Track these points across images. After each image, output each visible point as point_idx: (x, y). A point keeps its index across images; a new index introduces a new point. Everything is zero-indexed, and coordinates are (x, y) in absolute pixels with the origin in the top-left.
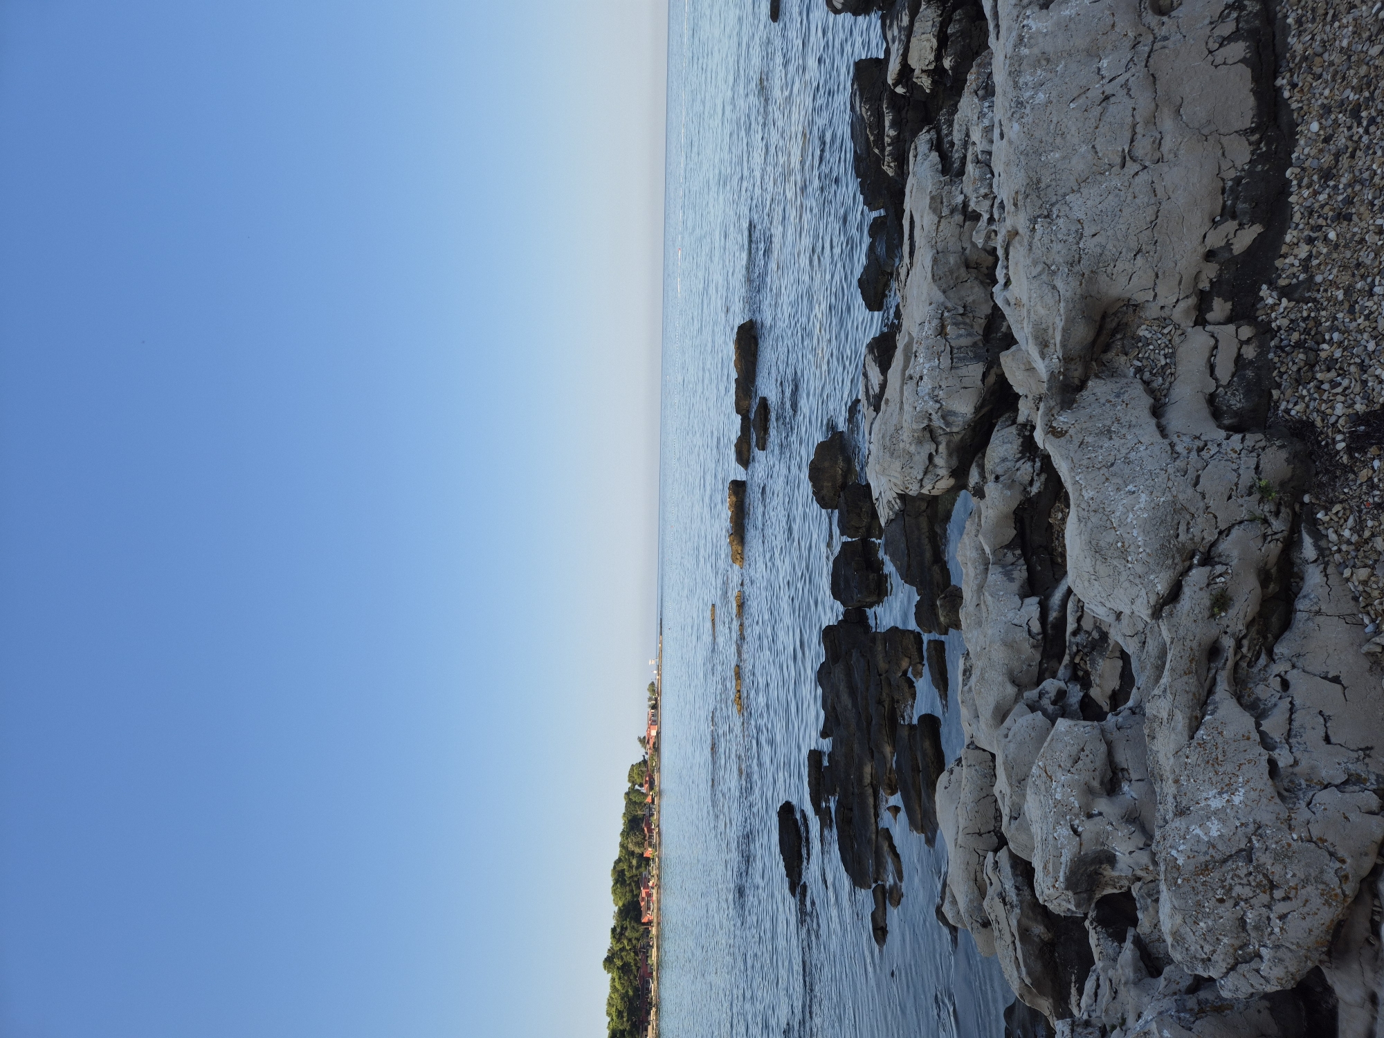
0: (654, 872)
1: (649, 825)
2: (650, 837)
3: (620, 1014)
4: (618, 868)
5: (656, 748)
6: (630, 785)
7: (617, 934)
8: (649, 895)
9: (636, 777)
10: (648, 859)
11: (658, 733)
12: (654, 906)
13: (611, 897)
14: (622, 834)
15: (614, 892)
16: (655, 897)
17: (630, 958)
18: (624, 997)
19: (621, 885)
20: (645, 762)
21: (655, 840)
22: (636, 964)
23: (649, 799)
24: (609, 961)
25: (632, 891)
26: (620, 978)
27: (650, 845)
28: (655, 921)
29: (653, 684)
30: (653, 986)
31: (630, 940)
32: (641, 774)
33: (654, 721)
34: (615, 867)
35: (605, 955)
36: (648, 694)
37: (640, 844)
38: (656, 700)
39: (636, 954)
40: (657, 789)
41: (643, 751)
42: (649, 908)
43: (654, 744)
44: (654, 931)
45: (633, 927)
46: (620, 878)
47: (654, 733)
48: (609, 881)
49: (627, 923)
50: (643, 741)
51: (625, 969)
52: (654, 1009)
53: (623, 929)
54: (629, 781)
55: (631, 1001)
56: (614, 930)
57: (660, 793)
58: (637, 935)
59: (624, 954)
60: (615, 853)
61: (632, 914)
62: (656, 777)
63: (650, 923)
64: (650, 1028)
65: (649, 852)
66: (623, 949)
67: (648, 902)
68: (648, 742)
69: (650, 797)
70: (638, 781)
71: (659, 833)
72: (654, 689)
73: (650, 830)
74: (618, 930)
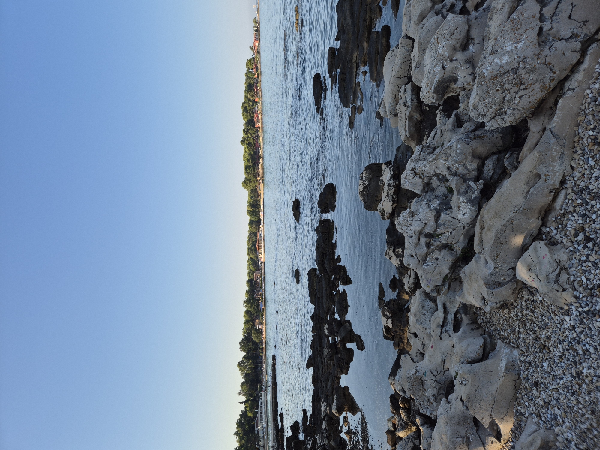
0: (260, 107)
1: (256, 88)
2: (257, 93)
3: (248, 160)
4: (244, 106)
5: (258, 52)
6: (247, 69)
7: (246, 131)
8: (258, 117)
9: (250, 66)
10: (257, 102)
11: (259, 44)
12: (260, 121)
13: (242, 117)
14: (245, 91)
15: (243, 115)
16: (260, 117)
17: (251, 140)
18: (250, 154)
19: (246, 112)
20: (253, 58)
21: (259, 94)
22: (254, 143)
23: (256, 76)
24: (243, 141)
25: (250, 115)
26: (248, 148)
27: (257, 96)
28: (261, 127)
29: (255, 19)
30: (261, 150)
31: (251, 134)
32: (252, 64)
33: (257, 38)
34: (243, 105)
35: (241, 139)
36: (253, 24)
37: (253, 96)
38: (257, 27)
39: (254, 139)
40: (259, 71)
41: (252, 53)
42: (258, 122)
43: (257, 50)
44: (260, 130)
45: (252, 129)
46: (245, 110)
47: (257, 44)
48: (241, 111)
49: (249, 127)
50: (252, 48)
51: (249, 144)
52: (261, 159)
53: (248, 130)
54: (247, 67)
55: (252, 155)
56: (244, 130)
57: (261, 74)
58: (253, 132)
59: (249, 139)
60: (243, 99)
61: (251, 124)
62: (259, 66)
63: (259, 127)
64: (260, 165)
65: (257, 99)
66: (248, 137)
67: (258, 119)
68: (254, 49)
69: (256, 75)
70: (251, 67)
71: (261, 91)
72: (256, 22)
73: (257, 90)
74: (246, 130)
